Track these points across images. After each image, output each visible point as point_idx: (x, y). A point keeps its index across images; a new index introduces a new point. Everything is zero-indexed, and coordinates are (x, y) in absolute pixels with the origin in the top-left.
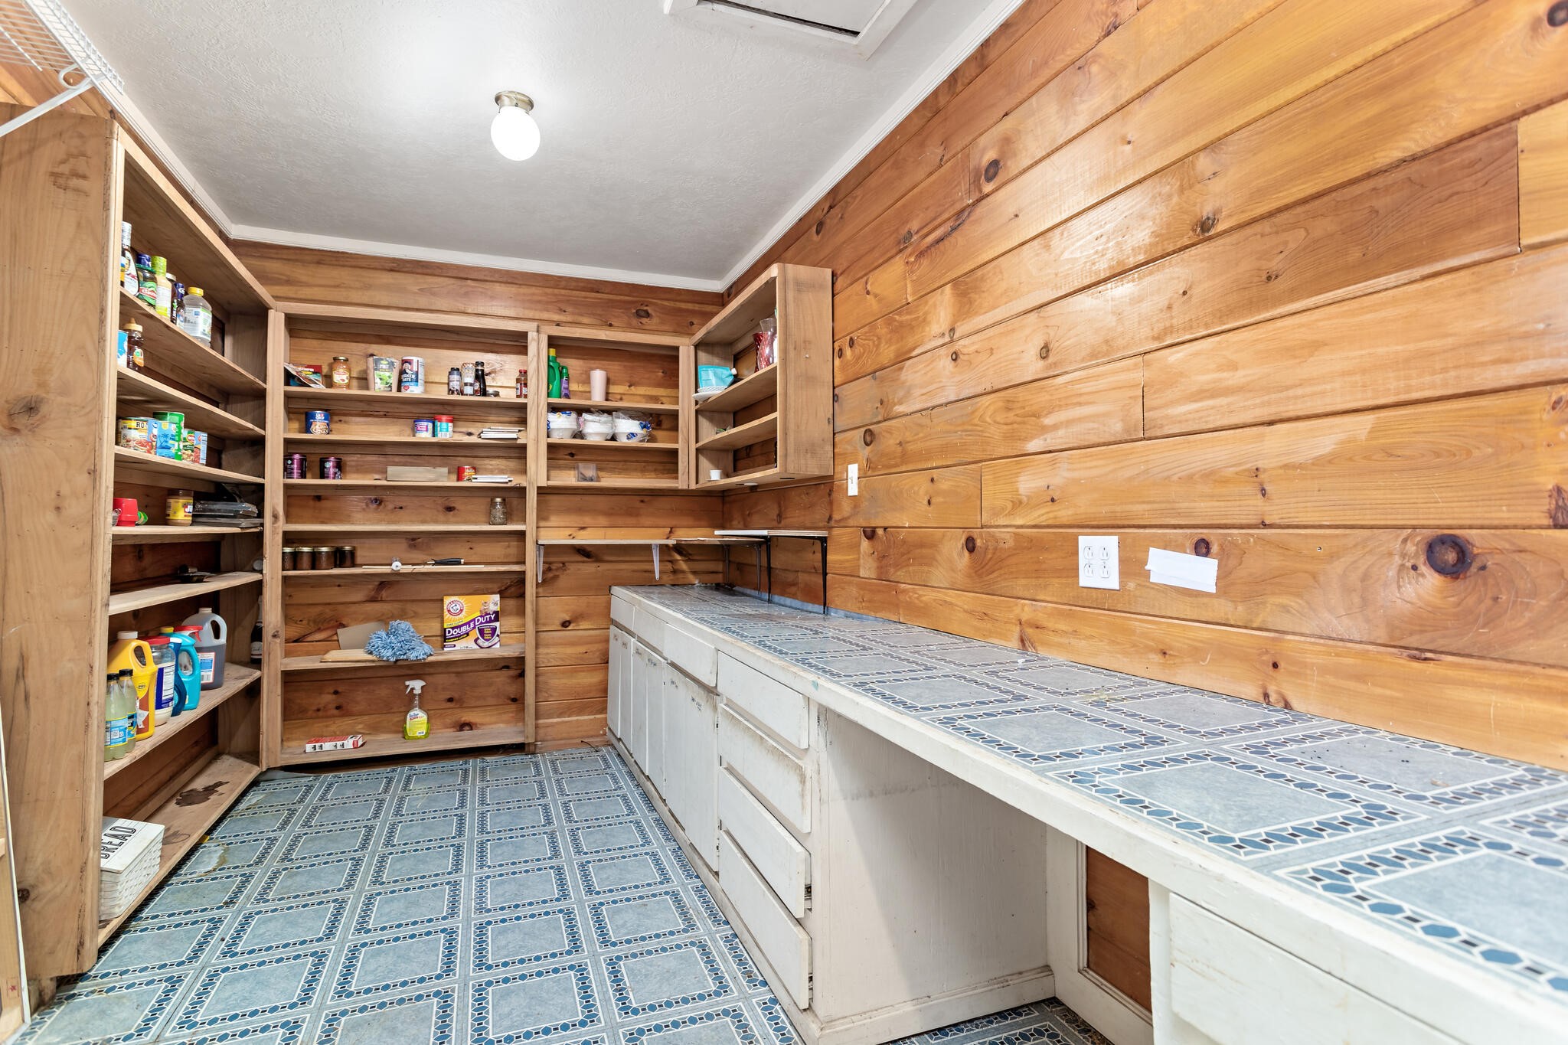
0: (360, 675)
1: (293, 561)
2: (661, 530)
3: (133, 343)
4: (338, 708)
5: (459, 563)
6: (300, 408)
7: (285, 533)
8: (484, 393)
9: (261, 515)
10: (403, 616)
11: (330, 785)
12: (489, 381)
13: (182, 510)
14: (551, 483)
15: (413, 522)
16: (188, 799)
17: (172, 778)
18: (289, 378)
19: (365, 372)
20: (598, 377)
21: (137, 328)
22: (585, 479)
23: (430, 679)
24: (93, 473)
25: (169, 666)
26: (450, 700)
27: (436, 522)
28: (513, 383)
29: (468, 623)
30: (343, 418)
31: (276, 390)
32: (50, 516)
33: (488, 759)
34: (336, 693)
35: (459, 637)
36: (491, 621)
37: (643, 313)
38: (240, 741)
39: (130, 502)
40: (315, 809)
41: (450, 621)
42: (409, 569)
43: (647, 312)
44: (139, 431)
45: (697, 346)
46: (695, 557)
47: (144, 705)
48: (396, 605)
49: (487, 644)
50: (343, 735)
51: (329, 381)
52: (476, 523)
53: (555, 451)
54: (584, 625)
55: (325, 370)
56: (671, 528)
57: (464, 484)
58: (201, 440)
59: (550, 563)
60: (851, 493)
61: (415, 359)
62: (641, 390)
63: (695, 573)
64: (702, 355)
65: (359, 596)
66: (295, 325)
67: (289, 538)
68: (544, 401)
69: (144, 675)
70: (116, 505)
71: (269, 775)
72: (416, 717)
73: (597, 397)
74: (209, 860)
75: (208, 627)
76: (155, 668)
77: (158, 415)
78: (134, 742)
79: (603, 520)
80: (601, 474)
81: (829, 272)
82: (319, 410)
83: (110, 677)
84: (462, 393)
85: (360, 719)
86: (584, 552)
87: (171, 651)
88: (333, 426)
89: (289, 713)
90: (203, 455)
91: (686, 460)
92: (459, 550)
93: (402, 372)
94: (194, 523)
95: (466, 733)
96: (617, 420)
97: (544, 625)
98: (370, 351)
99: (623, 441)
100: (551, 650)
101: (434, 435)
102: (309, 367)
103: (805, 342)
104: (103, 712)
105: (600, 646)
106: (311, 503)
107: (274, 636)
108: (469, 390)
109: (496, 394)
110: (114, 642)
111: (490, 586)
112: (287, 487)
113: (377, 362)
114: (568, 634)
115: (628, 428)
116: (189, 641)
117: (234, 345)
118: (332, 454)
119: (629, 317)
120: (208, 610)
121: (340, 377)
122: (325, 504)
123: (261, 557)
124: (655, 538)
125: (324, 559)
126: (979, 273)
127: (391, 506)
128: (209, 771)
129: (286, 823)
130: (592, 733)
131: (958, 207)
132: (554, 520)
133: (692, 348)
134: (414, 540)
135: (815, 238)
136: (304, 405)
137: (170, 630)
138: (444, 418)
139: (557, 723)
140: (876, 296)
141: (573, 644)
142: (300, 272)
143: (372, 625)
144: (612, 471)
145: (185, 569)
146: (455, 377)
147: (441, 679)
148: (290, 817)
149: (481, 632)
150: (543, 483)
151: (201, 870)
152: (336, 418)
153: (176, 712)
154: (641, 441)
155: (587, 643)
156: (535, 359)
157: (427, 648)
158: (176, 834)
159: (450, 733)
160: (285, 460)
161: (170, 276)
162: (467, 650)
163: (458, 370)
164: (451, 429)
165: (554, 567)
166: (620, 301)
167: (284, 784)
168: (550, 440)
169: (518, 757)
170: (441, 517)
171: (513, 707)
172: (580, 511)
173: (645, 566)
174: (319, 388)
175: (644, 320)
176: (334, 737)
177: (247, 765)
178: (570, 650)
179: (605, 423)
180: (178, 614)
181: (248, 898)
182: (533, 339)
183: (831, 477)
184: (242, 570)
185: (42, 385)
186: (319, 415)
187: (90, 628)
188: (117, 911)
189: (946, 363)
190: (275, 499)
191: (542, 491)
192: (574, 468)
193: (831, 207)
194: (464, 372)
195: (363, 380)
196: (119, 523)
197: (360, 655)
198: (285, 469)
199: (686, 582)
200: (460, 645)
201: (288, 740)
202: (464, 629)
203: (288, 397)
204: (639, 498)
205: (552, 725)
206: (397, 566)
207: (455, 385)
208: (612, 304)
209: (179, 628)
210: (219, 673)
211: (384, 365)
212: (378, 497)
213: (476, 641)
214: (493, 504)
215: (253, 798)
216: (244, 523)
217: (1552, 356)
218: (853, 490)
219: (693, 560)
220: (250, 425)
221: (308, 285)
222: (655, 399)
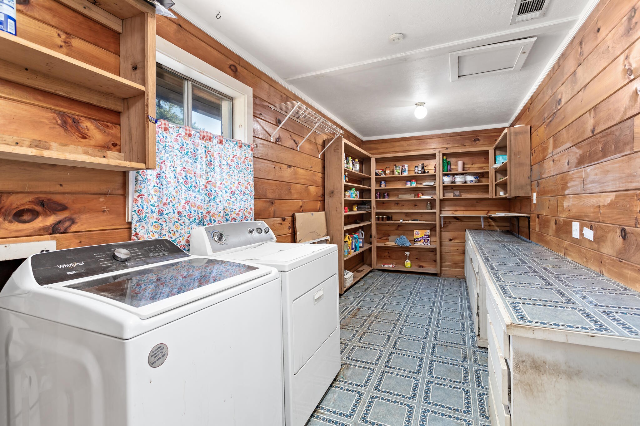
0: (394, 249)
1: (378, 219)
2: (484, 212)
3: (346, 177)
4: (389, 257)
5: (418, 221)
6: (379, 181)
7: (376, 212)
8: (424, 172)
9: (371, 208)
10: (404, 235)
11: (387, 275)
12: (426, 168)
13: (355, 208)
14: (444, 198)
15: (406, 209)
16: (358, 271)
17: (355, 266)
18: (376, 174)
19: (393, 169)
20: (460, 163)
21: (347, 173)
22: (456, 196)
23: (411, 252)
24: (341, 204)
25: (354, 241)
26: (417, 259)
27: (412, 209)
28: (433, 168)
29: (421, 238)
30: (389, 182)
31: (373, 177)
32: (335, 212)
33: (426, 276)
34: (388, 253)
35: (419, 241)
36: (427, 237)
37: (476, 140)
38: (368, 262)
39: (346, 208)
40: (383, 279)
41: (416, 237)
42: (404, 222)
43: (478, 139)
44: (348, 193)
45: (495, 149)
46: (498, 221)
47: (350, 248)
48: (402, 231)
49: (426, 244)
50: (390, 264)
51: (385, 174)
52: (423, 209)
53: (445, 188)
54: (457, 241)
55: (384, 170)
56: (488, 211)
57: (420, 198)
58: (358, 193)
59: (446, 221)
60: (534, 203)
61: (405, 165)
62: (476, 165)
63: (498, 226)
64: (497, 152)
65: (394, 228)
66: (377, 160)
67: (377, 213)
68: (441, 173)
69: (349, 242)
70: (345, 209)
71: (374, 270)
72: (407, 262)
73: (460, 170)
74: (361, 283)
75: (361, 234)
76: (351, 241)
77: (350, 190)
78: (348, 255)
79: (463, 208)
80: (462, 194)
81: (529, 126)
82: (383, 181)
83: (345, 242)
84: (418, 173)
85: (395, 260)
86: (456, 218)
87: (354, 239)
88: (386, 184)
89: (378, 257)
90: (358, 196)
91: (491, 189)
92: (419, 217)
93: (402, 169)
94: (358, 210)
95: (421, 268)
96: (467, 177)
97: (444, 240)
98: (395, 164)
99: (469, 183)
100: (446, 248)
101: (411, 185)
102: (381, 170)
103: (518, 152)
104: (344, 248)
105: (462, 248)
106: (382, 204)
107: (374, 237)
108: (420, 172)
109: (428, 172)
110: (345, 236)
111: (427, 227)
112: (376, 201)
113: (396, 167)
114: (451, 243)
115: (470, 179)
116: (357, 236)
117: (365, 167)
118: (386, 192)
119: (471, 142)
120: (361, 230)
121: (388, 172)
122: (385, 204)
123: (371, 218)
124: (482, 214)
125: (385, 219)
126: (558, 134)
127: (401, 205)
128: (362, 267)
129: (376, 280)
130: (460, 275)
131: (554, 112)
132: (447, 209)
133: (493, 150)
134: (407, 214)
135: (528, 113)
136: (380, 180)
137: (354, 234)
138: (413, 180)
139: (448, 270)
140: (539, 137)
141: (453, 247)
142: (378, 146)
143: (396, 236)
144: (466, 192)
145: (356, 220)
146: (416, 168)
147: (414, 253)
148: (377, 279)
149: (424, 240)
150: (442, 197)
151: (360, 285)
152: (387, 182)
153: (355, 251)
154: (475, 183)
155: (458, 247)
156: (438, 161)
157: (409, 243)
158: (356, 277)
159: (417, 268)
160: (376, 194)
161: (352, 160)
162: (421, 245)
163: (417, 166)
164: (415, 183)
165: (447, 222)
166: (468, 137)
167: (377, 273)
168: (444, 185)
169: (435, 277)
170: (414, 208)
171: (435, 263)
172: (455, 205)
173: (479, 223)
174: (383, 175)
175: (477, 142)
176: (388, 264)
177: (369, 267)
178: (452, 248)
179: (462, 178)
180: (355, 230)
181: (368, 291)
182: (437, 155)
183: (530, 196)
184: (368, 221)
185: (334, 188)
186: (383, 182)
187: (341, 232)
188: (347, 286)
189: (552, 162)
190: (374, 204)
191: (441, 200)
192: (453, 192)
193: (531, 103)
194: (419, 167)
195: (393, 172)
196: (345, 212)
197: (393, 244)
198: (376, 196)
199: (494, 229)
200: (419, 243)
201: (378, 263)
202: (420, 239)
203: (376, 178)
204: (476, 201)
205: (447, 270)
206: (401, 221)
207: (416, 171)
208: (465, 138)
209: (355, 234)
210: (363, 245)
211: (398, 168)
212: (397, 203)
213: (423, 243)
214: (427, 204)
215: (370, 274)
216: (367, 210)
217: (637, 182)
218: (535, 202)
219: (497, 222)
220: (368, 187)
221: (380, 149)
222: (481, 168)
